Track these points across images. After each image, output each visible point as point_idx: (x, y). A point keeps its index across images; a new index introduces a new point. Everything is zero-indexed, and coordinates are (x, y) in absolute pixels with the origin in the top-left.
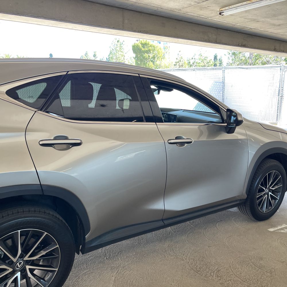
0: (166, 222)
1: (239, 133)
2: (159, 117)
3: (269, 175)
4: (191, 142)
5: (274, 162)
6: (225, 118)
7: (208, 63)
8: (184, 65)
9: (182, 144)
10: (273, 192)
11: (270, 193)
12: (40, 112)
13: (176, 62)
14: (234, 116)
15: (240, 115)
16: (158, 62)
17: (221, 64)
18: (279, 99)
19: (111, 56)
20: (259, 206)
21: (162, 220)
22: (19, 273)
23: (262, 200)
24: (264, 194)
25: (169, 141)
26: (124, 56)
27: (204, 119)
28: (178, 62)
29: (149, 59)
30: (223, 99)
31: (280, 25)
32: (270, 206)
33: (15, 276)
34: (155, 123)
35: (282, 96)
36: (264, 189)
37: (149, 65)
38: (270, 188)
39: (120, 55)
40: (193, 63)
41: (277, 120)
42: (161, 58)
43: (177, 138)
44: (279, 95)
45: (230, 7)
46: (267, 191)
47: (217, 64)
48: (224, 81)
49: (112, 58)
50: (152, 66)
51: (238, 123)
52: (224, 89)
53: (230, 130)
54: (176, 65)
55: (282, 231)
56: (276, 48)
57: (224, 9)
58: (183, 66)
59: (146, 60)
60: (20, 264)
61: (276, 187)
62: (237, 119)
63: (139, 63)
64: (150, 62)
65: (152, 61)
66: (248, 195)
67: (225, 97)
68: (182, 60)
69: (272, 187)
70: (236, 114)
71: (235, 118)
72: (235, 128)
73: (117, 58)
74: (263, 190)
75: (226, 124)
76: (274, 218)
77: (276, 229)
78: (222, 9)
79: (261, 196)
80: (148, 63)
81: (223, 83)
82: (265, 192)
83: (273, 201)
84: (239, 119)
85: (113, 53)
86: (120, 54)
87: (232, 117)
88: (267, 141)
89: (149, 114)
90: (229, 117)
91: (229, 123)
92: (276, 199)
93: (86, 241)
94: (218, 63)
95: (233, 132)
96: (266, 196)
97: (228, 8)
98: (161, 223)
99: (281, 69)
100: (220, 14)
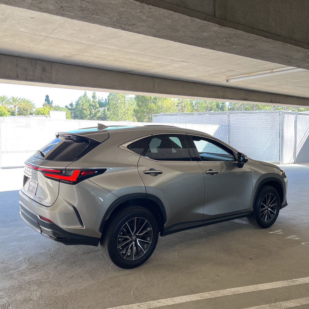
0: (205, 222)
1: (246, 167)
2: (199, 158)
3: (268, 196)
4: (218, 173)
5: (270, 188)
6: (237, 158)
7: (211, 103)
8: (186, 105)
9: (213, 174)
10: (271, 208)
11: (269, 209)
12: (142, 156)
13: (178, 103)
14: (243, 157)
15: (246, 156)
16: (160, 103)
17: (224, 104)
18: (280, 140)
19: (111, 97)
20: (262, 217)
21: (203, 221)
22: (134, 242)
23: (264, 213)
24: (265, 210)
25: (206, 172)
26: (125, 98)
27: (223, 159)
28: (180, 103)
29: (151, 100)
30: (229, 141)
31: (272, 86)
32: (269, 219)
33: (132, 244)
34: (197, 162)
35: (283, 138)
36: (265, 205)
37: (150, 106)
38: (269, 205)
39: (120, 97)
40: (196, 104)
41: (279, 160)
42: (163, 99)
43: (210, 170)
44: (279, 137)
45: (235, 77)
46: (267, 207)
47: (220, 104)
48: (230, 125)
49: (112, 99)
50: (154, 108)
51: (245, 161)
52: (230, 132)
53: (241, 166)
54: (178, 106)
55: (278, 233)
56: (272, 100)
57: (230, 78)
58: (186, 107)
59: (148, 102)
60: (134, 237)
61: (273, 205)
62: (244, 158)
63: (141, 104)
64: (152, 103)
65: (153, 102)
66: (254, 209)
67: (231, 140)
68: (184, 101)
69: (271, 205)
70: (243, 155)
71: (243, 158)
72: (243, 164)
73: (117, 99)
74: (264, 207)
75: (238, 162)
76: (273, 227)
77: (274, 232)
78: (228, 78)
79: (263, 211)
80: (150, 104)
81: (229, 126)
82: (265, 208)
83: (272, 215)
84: (246, 158)
85: (113, 94)
86: (121, 95)
87: (241, 158)
88: (264, 173)
89: (193, 156)
90: (239, 157)
91: (239, 161)
92: (273, 213)
93: (165, 228)
94: (220, 102)
95: (242, 167)
96: (267, 211)
97: (233, 78)
98: (202, 223)
99: (279, 114)
100: (227, 81)
